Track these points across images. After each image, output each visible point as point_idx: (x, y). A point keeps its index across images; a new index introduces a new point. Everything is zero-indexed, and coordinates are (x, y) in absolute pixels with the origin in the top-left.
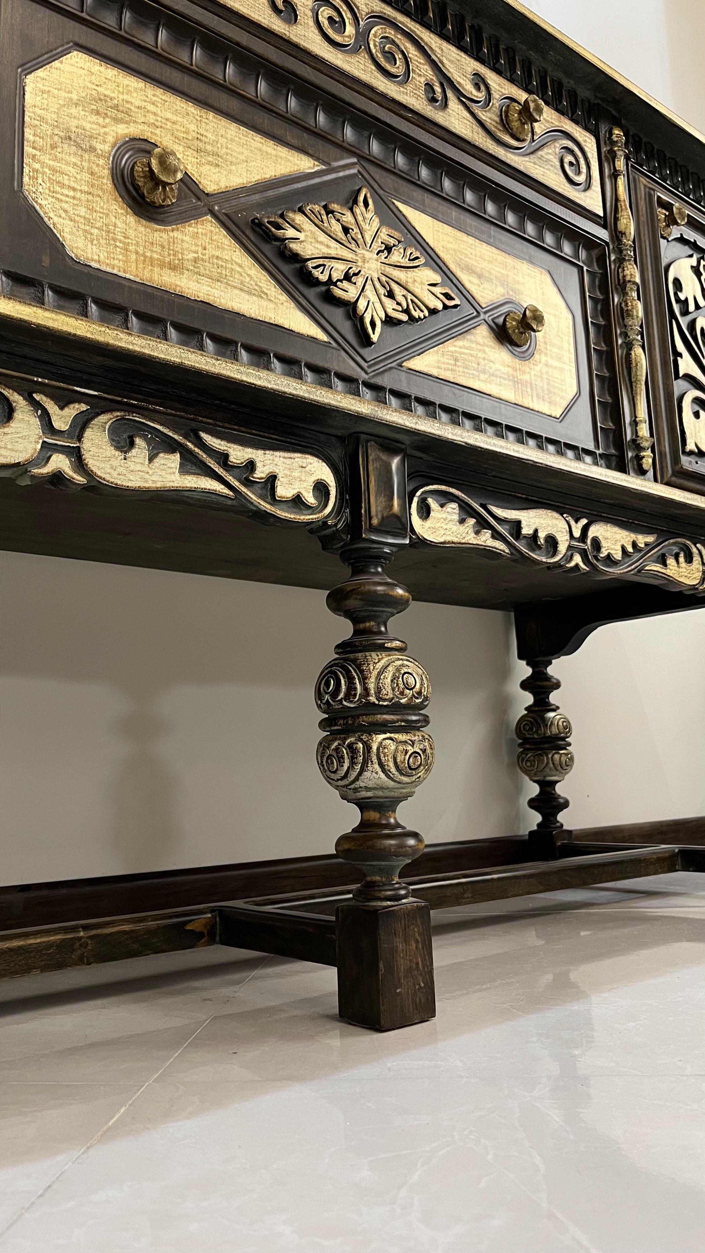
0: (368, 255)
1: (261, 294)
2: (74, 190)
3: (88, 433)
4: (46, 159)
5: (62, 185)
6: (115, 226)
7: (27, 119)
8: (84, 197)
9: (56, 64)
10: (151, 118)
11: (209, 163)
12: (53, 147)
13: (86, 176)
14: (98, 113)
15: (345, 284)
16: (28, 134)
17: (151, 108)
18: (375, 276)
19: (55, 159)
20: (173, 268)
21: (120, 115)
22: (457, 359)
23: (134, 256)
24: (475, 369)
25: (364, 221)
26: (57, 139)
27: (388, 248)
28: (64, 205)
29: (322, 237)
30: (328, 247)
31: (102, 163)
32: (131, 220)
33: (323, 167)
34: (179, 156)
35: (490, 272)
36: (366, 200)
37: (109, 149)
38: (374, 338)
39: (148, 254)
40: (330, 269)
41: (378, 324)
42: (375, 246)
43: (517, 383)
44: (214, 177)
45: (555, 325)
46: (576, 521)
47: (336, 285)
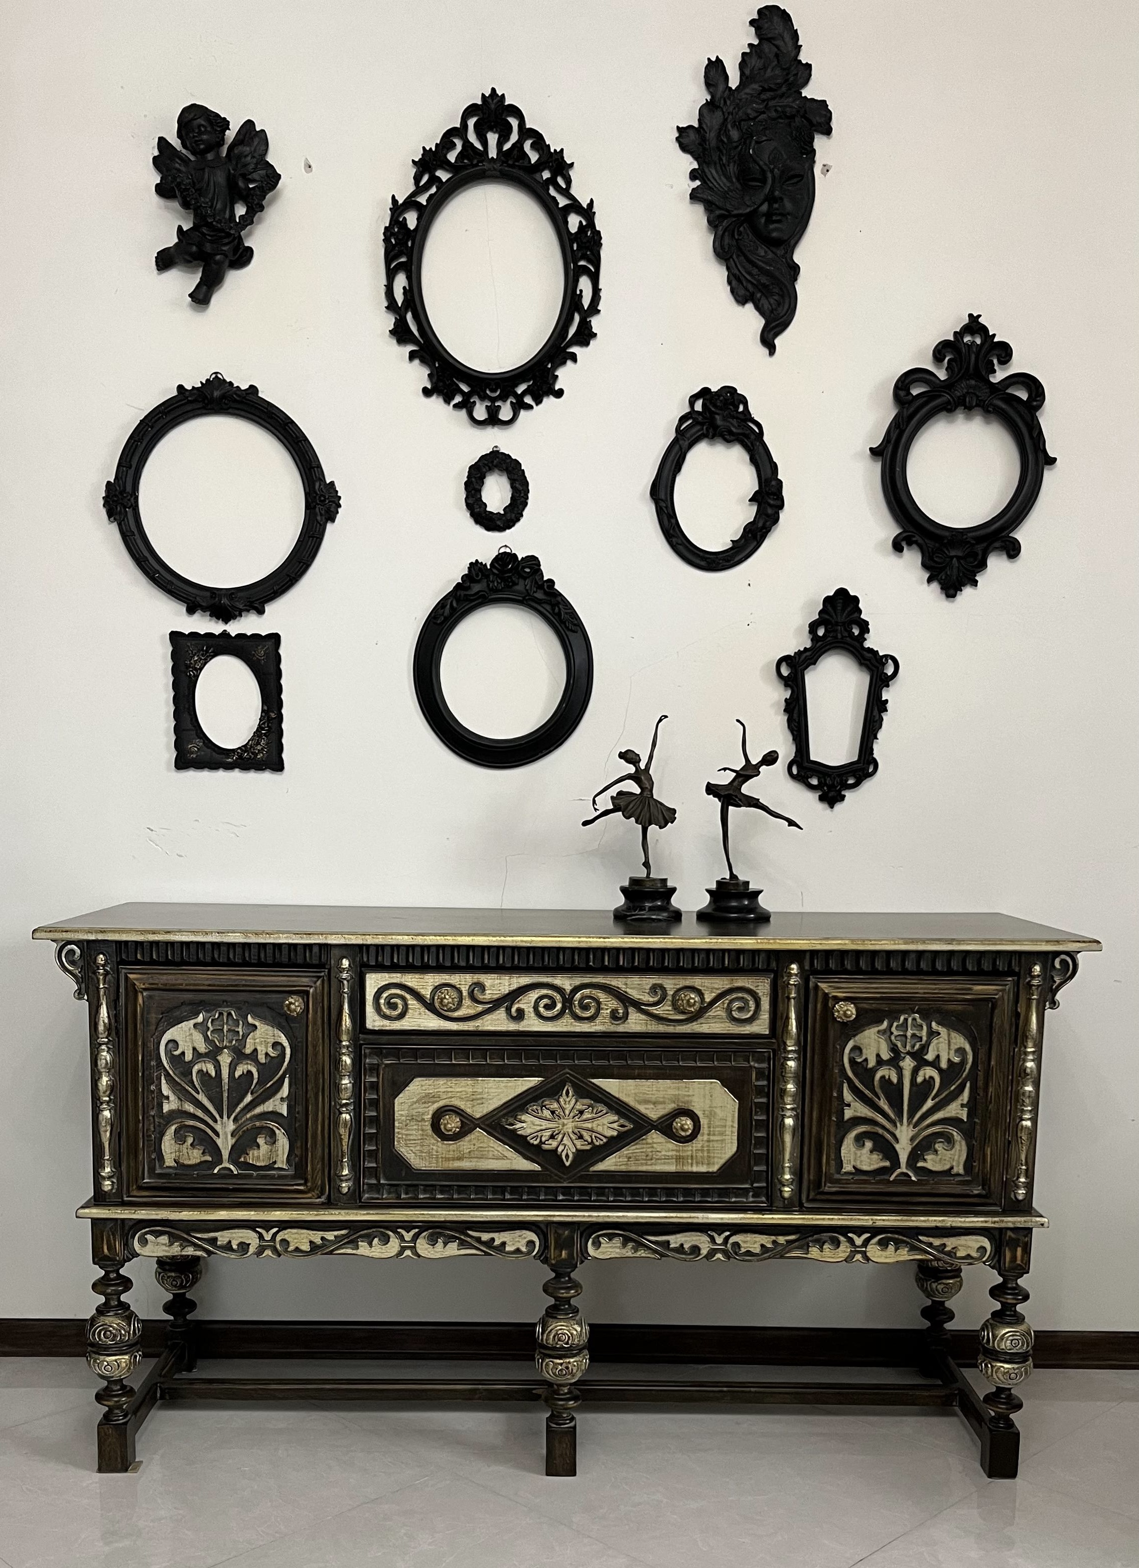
0: (565, 1121)
1: (504, 1157)
2: (415, 1140)
3: (418, 1241)
4: (404, 1132)
5: (410, 1140)
6: (433, 1149)
7: (396, 1117)
8: (419, 1142)
9: (407, 1088)
10: (450, 1095)
11: (479, 1104)
12: (406, 1126)
13: (420, 1132)
14: (425, 1103)
15: (550, 1142)
16: (396, 1124)
17: (450, 1090)
18: (570, 1131)
19: (408, 1130)
20: (459, 1159)
21: (435, 1099)
22: (630, 1158)
23: (440, 1160)
24: (643, 1160)
25: (565, 1104)
26: (408, 1121)
27: (581, 1112)
28: (411, 1148)
29: (537, 1121)
30: (541, 1126)
31: (427, 1123)
32: (439, 1144)
33: (543, 1081)
34: (463, 1107)
35: (664, 1098)
36: (568, 1090)
37: (430, 1116)
38: (567, 1164)
39: (447, 1156)
40: (541, 1136)
41: (571, 1156)
42: (572, 1114)
43: (679, 1159)
44: (481, 1110)
45: (720, 1113)
46: (719, 1235)
47: (544, 1143)
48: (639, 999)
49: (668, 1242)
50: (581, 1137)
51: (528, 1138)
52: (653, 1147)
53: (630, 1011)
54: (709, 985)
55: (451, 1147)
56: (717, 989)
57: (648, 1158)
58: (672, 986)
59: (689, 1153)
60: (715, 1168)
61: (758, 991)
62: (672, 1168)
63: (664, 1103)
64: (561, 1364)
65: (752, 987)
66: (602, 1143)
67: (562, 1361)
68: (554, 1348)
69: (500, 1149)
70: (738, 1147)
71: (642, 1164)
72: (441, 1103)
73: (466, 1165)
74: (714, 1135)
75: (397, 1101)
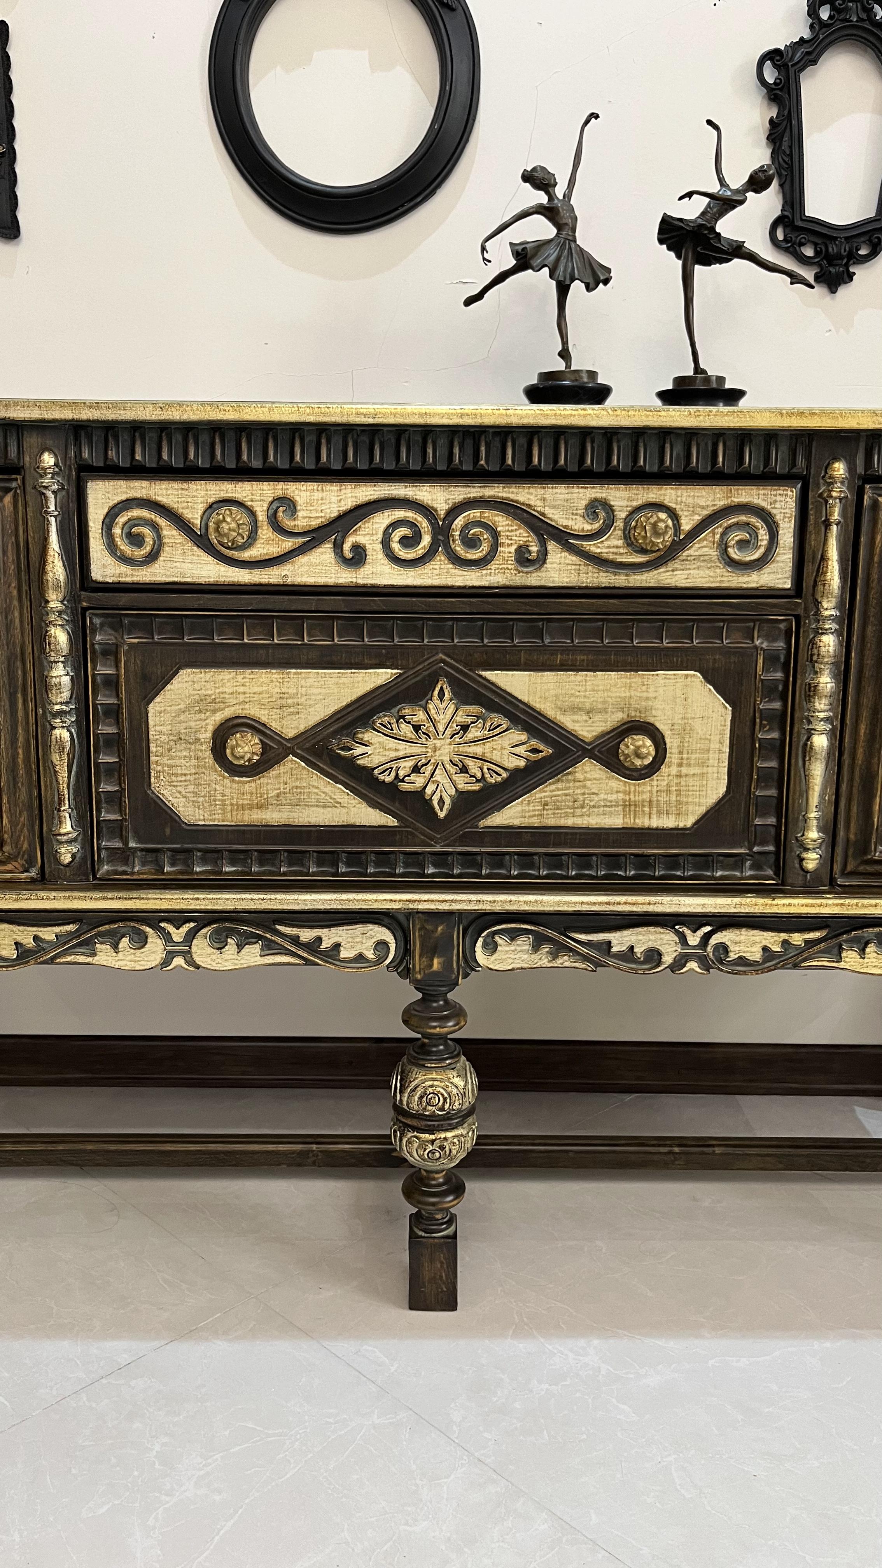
0: (438, 743)
1: (337, 804)
2: (185, 775)
3: (195, 942)
4: (165, 761)
5: (176, 775)
6: (215, 790)
7: (151, 737)
8: (192, 778)
9: (168, 688)
10: (241, 698)
11: (292, 714)
12: (169, 750)
13: (194, 762)
14: (200, 711)
15: (413, 777)
16: (153, 748)
17: (241, 689)
18: (446, 759)
19: (172, 758)
20: (260, 807)
21: (217, 706)
22: (546, 804)
23: (229, 808)
24: (568, 807)
25: (438, 713)
26: (172, 743)
27: (465, 728)
28: (179, 789)
29: (391, 743)
30: (397, 750)
31: (204, 747)
32: (227, 781)
33: (401, 675)
34: (264, 719)
35: (604, 702)
36: (442, 691)
37: (209, 735)
38: (442, 815)
39: (241, 802)
40: (398, 769)
41: (448, 801)
42: (449, 732)
43: (628, 806)
44: (295, 724)
45: (700, 728)
46: (694, 932)
47: (403, 781)
48: (565, 527)
49: (609, 943)
50: (464, 770)
51: (376, 771)
52: (584, 787)
54: (690, 500)
55: (246, 786)
56: (703, 508)
57: (577, 804)
58: (625, 503)
59: (646, 796)
60: (688, 821)
61: (774, 511)
62: (616, 821)
63: (605, 710)
64: (433, 1142)
65: (764, 504)
66: (499, 779)
67: (433, 1137)
68: (420, 1117)
69: (328, 789)
70: (728, 787)
71: (567, 815)
72: (228, 713)
73: (274, 817)
74: (689, 765)
75: (153, 709)
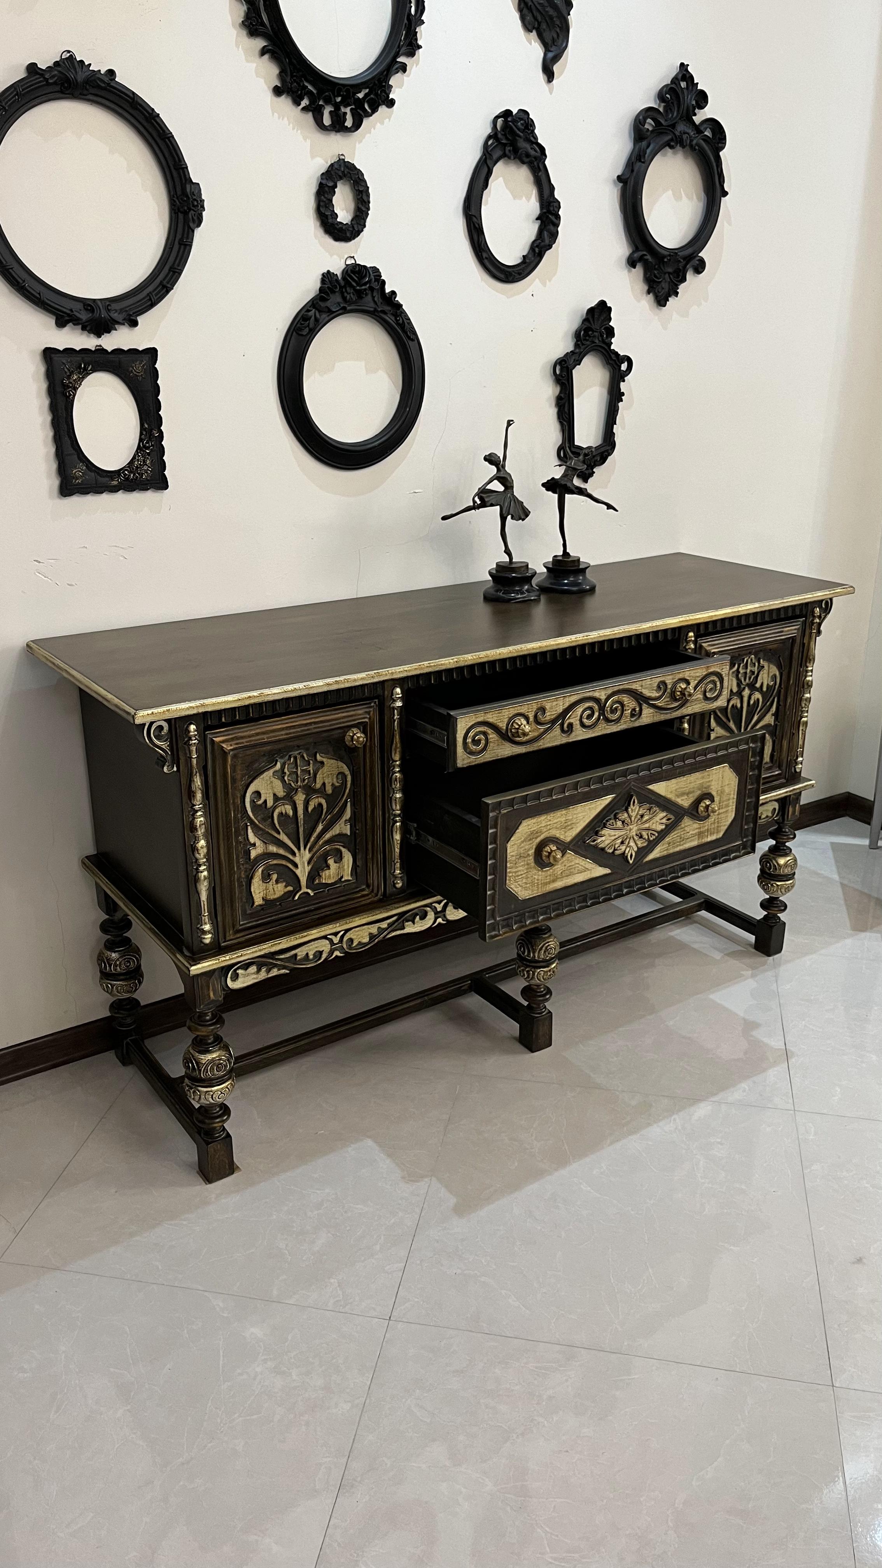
0: (631, 827)
1: (586, 869)
2: (522, 875)
4: (513, 870)
5: (518, 876)
6: (535, 878)
7: (508, 859)
8: (525, 875)
9: (518, 831)
10: (549, 827)
11: (570, 829)
12: (516, 864)
13: (526, 867)
14: (530, 840)
15: (621, 847)
16: (508, 865)
17: (549, 823)
18: (634, 834)
19: (516, 868)
20: (554, 881)
21: (537, 835)
22: (670, 843)
23: (540, 886)
24: (678, 842)
25: (632, 812)
26: (517, 860)
27: (642, 816)
28: (519, 883)
29: (612, 832)
30: (615, 835)
31: (531, 857)
32: (540, 872)
33: (615, 798)
34: (558, 835)
35: (693, 788)
36: (634, 802)
37: (533, 851)
38: (631, 862)
39: (545, 881)
40: (615, 844)
41: (634, 854)
42: (636, 820)
43: (700, 834)
44: (571, 834)
45: (727, 790)
47: (617, 850)
48: (649, 695)
50: (641, 837)
51: (606, 849)
52: (684, 830)
53: (643, 707)
55: (549, 873)
57: (683, 840)
58: (671, 681)
59: (706, 828)
60: (720, 835)
62: (695, 843)
63: (694, 792)
66: (654, 837)
69: (583, 863)
70: (735, 814)
71: (677, 846)
72: (542, 837)
73: (559, 884)
74: (722, 808)
75: (509, 845)
